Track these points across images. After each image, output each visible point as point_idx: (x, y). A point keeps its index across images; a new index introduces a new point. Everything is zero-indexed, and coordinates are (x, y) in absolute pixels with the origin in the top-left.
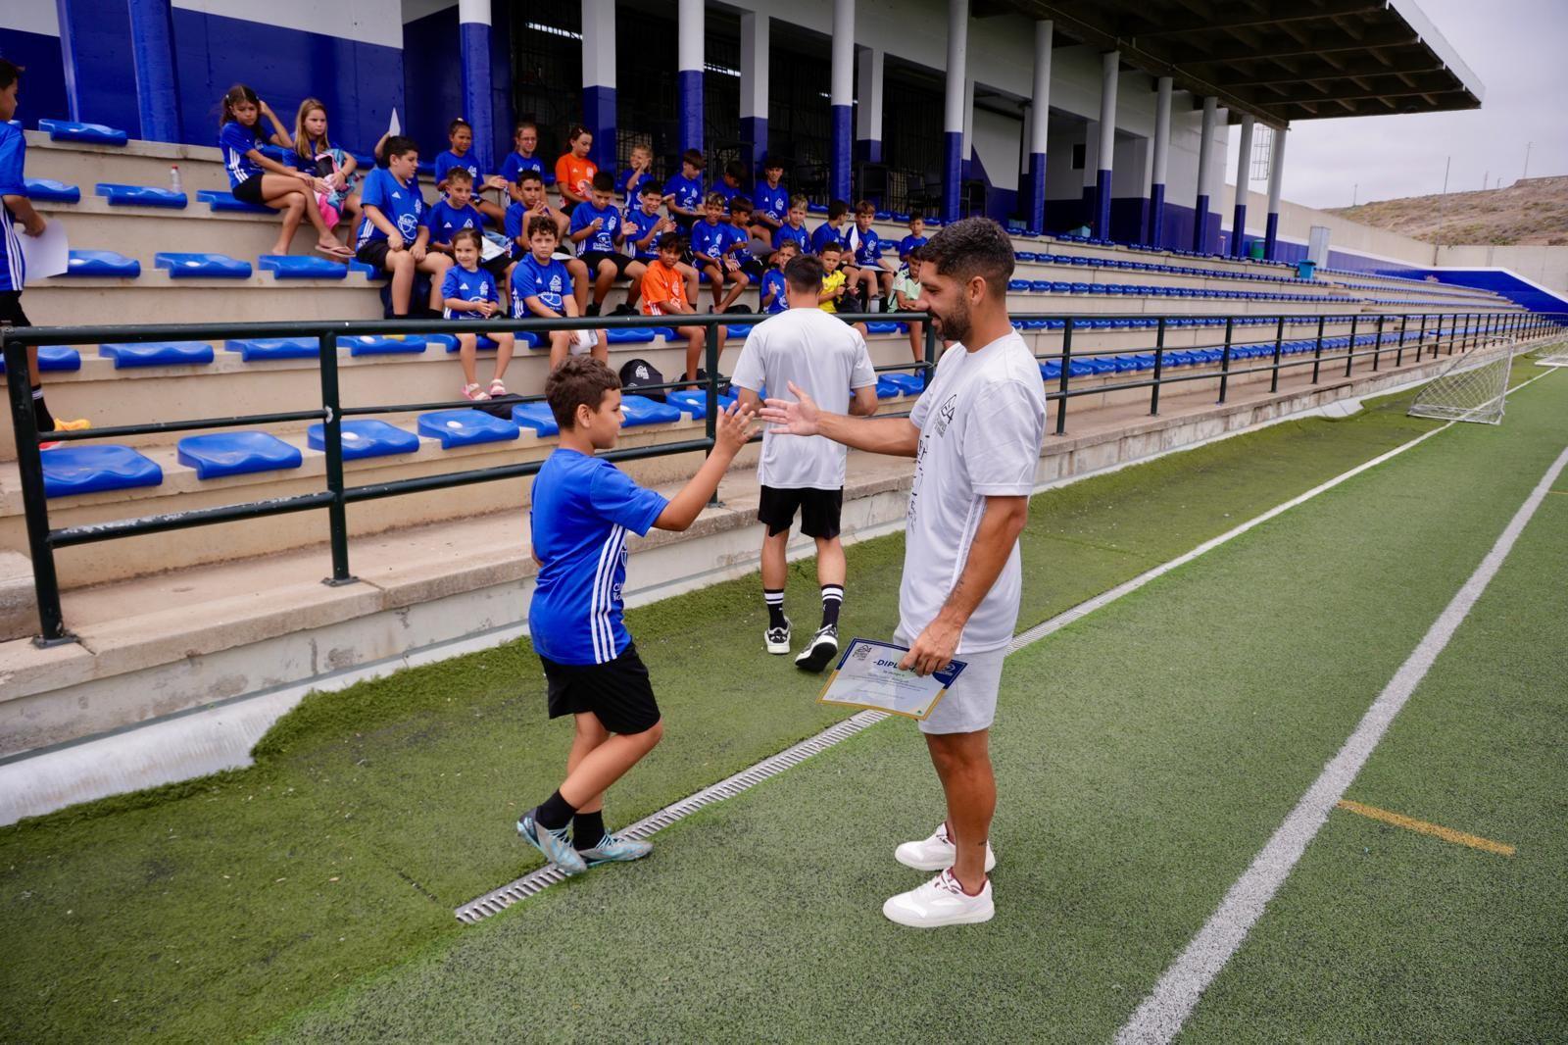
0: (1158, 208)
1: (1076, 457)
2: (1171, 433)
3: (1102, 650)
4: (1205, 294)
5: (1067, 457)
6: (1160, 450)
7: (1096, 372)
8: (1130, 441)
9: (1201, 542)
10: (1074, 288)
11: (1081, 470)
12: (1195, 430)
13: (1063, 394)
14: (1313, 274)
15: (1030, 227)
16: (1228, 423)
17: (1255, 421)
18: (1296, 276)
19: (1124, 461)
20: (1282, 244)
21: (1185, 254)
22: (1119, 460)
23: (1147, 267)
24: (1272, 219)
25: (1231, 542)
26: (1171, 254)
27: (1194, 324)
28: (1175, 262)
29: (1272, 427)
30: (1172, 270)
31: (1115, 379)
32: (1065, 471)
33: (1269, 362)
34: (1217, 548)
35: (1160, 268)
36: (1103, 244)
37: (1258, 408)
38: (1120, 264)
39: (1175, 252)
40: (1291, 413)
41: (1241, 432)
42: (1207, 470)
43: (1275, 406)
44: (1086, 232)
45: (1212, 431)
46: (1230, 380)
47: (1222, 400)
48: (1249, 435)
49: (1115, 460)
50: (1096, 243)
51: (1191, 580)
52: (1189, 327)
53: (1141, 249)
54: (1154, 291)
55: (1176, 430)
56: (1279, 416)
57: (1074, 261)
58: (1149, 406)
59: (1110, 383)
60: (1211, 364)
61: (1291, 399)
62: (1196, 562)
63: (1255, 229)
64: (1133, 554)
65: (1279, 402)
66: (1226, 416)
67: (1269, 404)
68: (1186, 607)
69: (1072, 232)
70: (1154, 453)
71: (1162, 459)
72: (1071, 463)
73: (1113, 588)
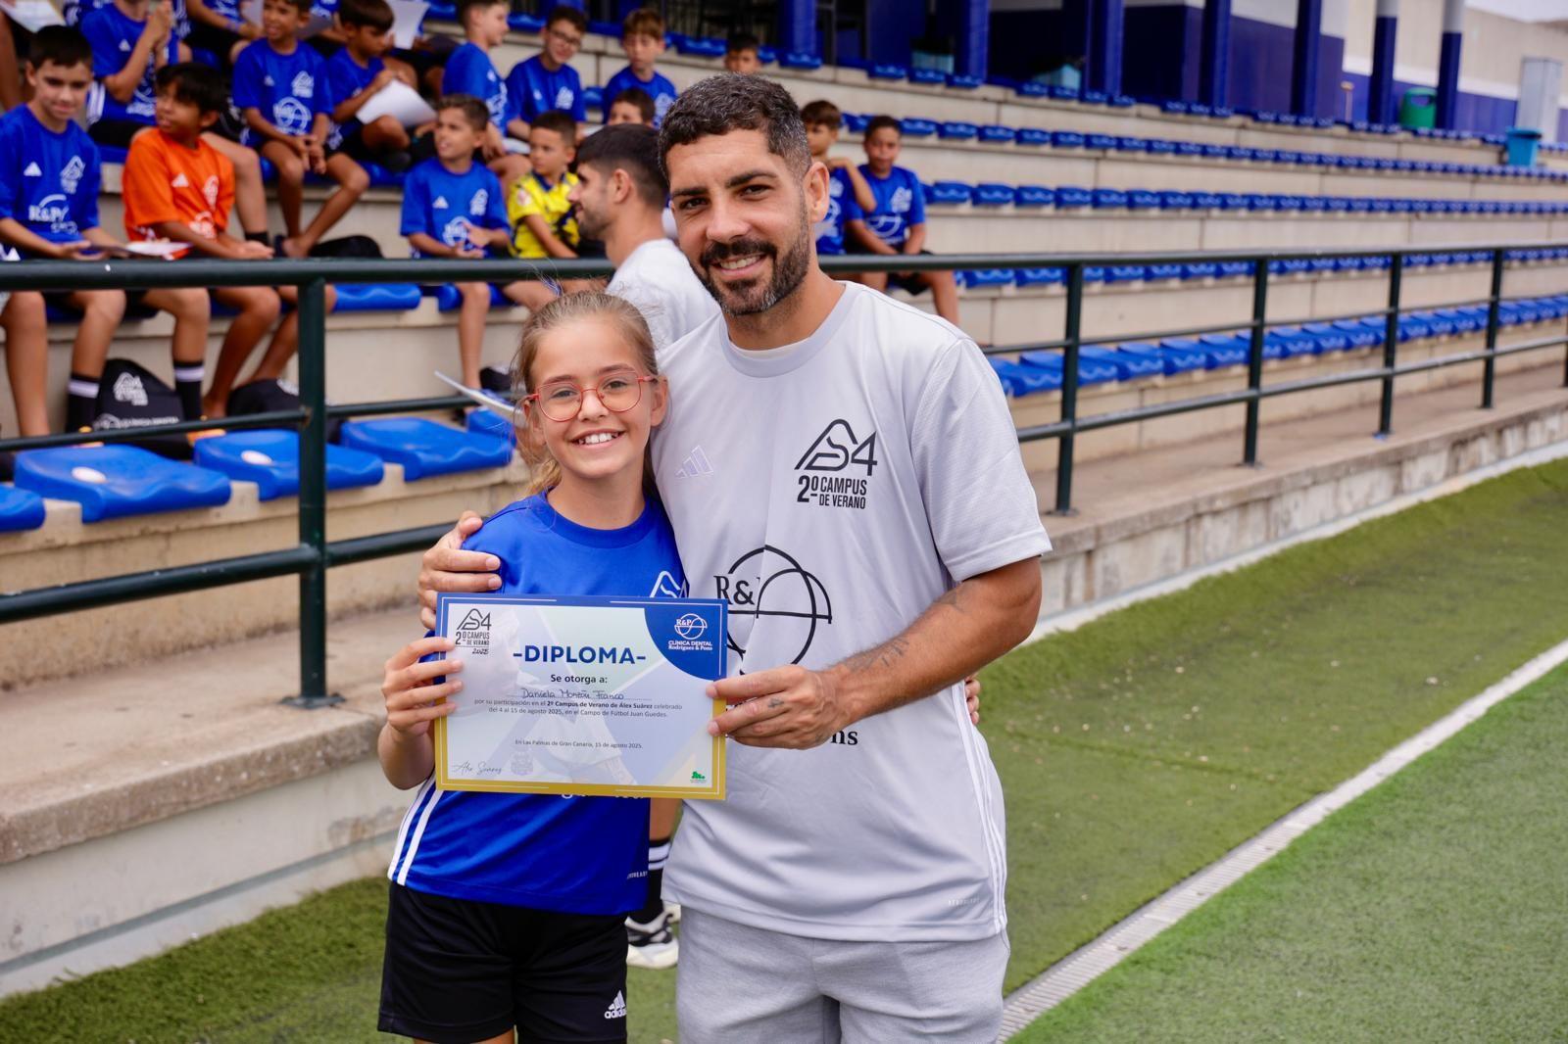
0: (1221, 25)
1: (1099, 563)
2: (1289, 501)
3: (1228, 1012)
4: (1327, 205)
5: (1081, 563)
6: (1268, 540)
7: (1124, 375)
8: (1207, 522)
9: (1391, 744)
10: (1061, 198)
11: (1110, 591)
12: (1336, 495)
13: (1067, 426)
14: (1536, 158)
15: (961, 68)
16: (1399, 477)
17: (1453, 472)
18: (1502, 163)
19: (1197, 566)
20: (1468, 95)
21: (1277, 121)
22: (1187, 565)
23: (1205, 151)
24: (1450, 45)
25: (1456, 742)
26: (1249, 122)
27: (1310, 269)
28: (1257, 138)
29: (1488, 485)
30: (1254, 155)
31: (1162, 391)
32: (1077, 594)
33: (1475, 346)
34: (1426, 761)
35: (1230, 153)
36: (1111, 102)
37: (1460, 443)
38: (1150, 146)
39: (1256, 118)
40: (1525, 450)
41: (1429, 495)
42: (1369, 581)
43: (1493, 438)
44: (1071, 78)
45: (1370, 495)
46: (1400, 385)
47: (1385, 427)
48: (1445, 502)
49: (1178, 564)
50: (1096, 102)
51: (1387, 834)
52: (1301, 276)
53: (1189, 112)
54: (1224, 202)
55: (1298, 496)
56: (1501, 457)
57: (1056, 139)
58: (1238, 445)
59: (1154, 401)
60: (1353, 353)
61: (1523, 421)
62: (1390, 790)
63: (1416, 69)
64: (1250, 776)
65: (1500, 429)
66: (1396, 462)
67: (1480, 433)
68: (1392, 899)
69: (1044, 79)
70: (1256, 547)
71: (1274, 561)
72: (1089, 576)
73: (1219, 857)
